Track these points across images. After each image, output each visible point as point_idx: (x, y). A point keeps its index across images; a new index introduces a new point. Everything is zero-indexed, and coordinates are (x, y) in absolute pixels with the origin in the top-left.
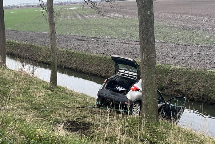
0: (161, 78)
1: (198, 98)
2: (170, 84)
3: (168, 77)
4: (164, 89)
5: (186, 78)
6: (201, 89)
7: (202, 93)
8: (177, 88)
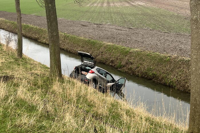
0: (122, 58)
1: (142, 74)
2: (127, 63)
3: (127, 58)
4: (122, 67)
5: (139, 59)
6: (145, 67)
7: (145, 71)
8: (130, 66)
